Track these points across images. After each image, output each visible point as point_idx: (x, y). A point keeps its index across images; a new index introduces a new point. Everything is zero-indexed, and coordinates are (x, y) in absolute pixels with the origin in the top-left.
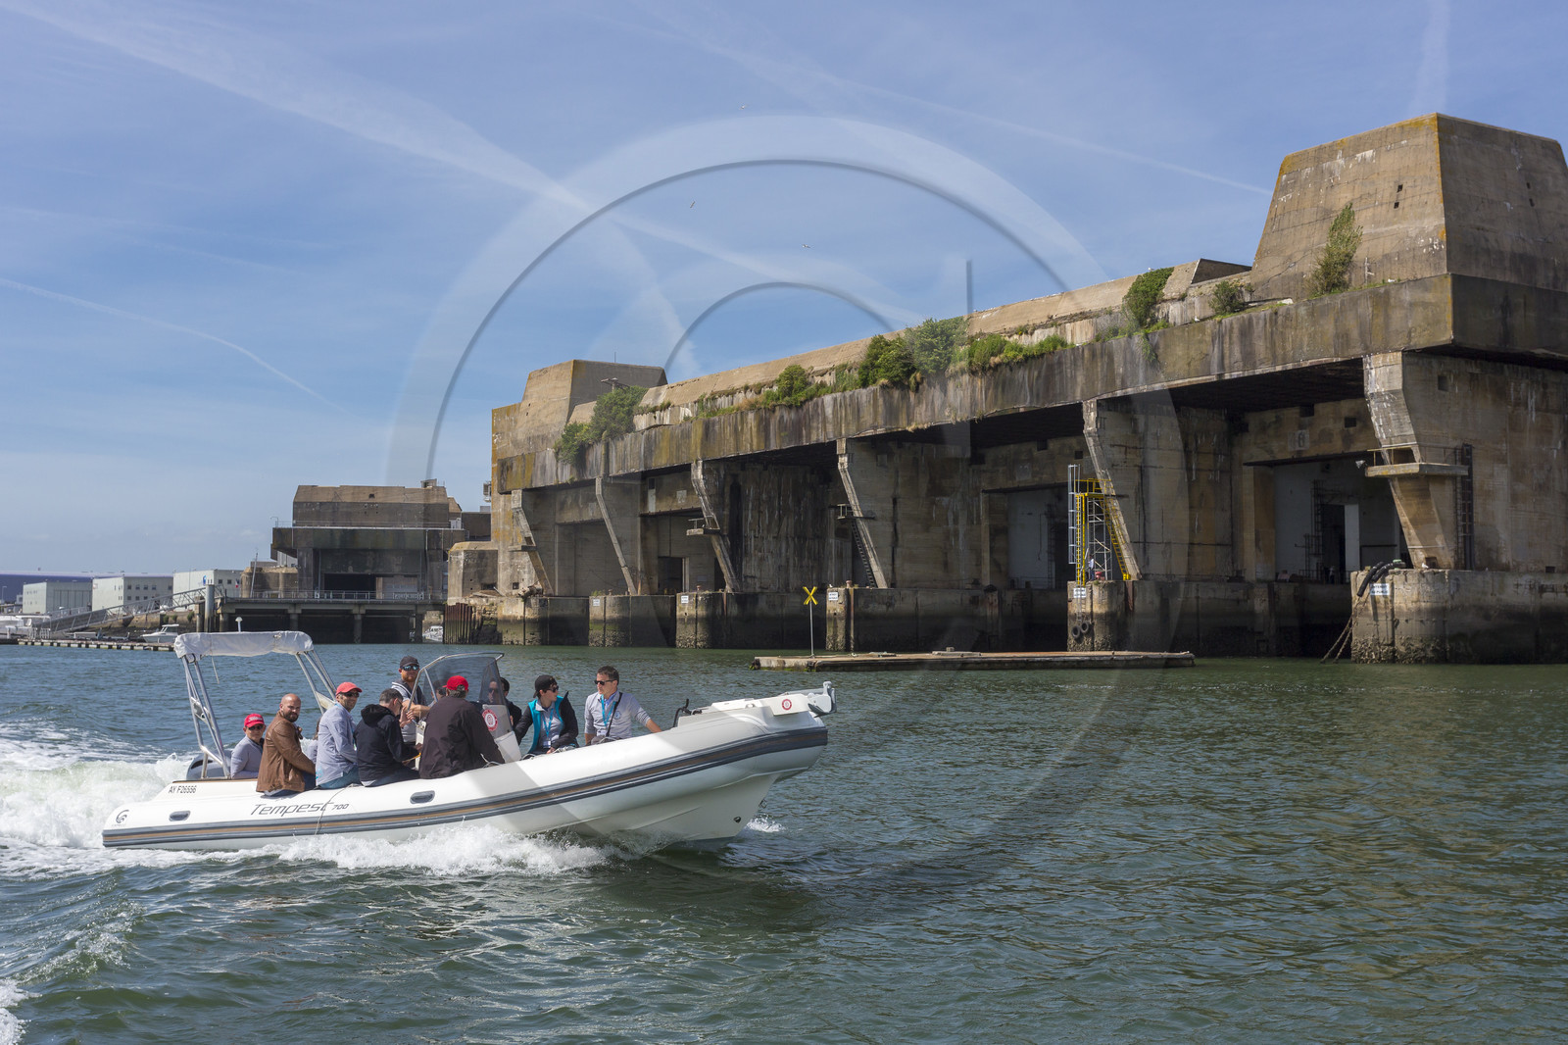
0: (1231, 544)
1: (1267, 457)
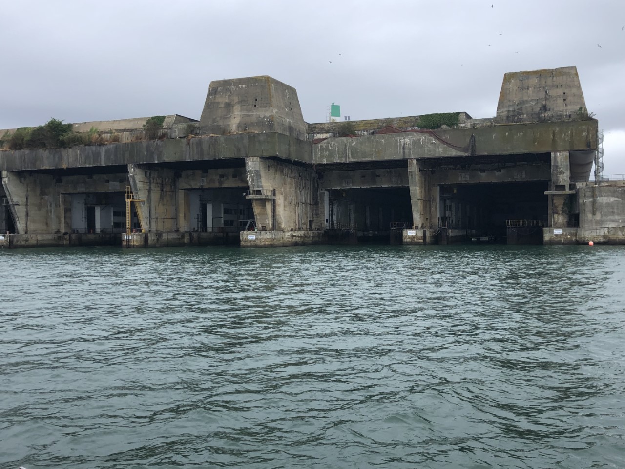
0: (176, 218)
1: (189, 187)
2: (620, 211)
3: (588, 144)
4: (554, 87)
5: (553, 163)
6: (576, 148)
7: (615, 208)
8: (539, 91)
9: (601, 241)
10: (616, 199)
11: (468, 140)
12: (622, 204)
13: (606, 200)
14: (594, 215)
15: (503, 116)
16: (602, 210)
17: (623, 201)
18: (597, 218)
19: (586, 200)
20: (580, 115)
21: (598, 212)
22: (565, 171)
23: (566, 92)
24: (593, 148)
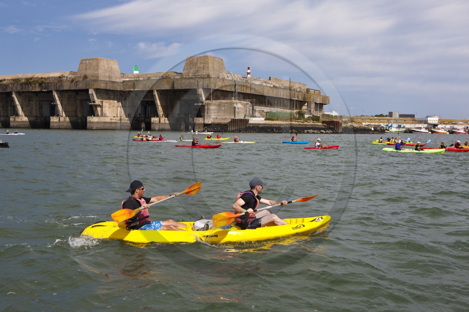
0: (76, 111)
1: (81, 99)
2: (217, 112)
3: (208, 86)
4: (201, 63)
5: (197, 93)
6: (204, 88)
7: (216, 110)
8: (196, 65)
9: (210, 123)
10: (216, 107)
11: (172, 83)
12: (218, 109)
13: (212, 107)
14: (208, 113)
15: (184, 74)
16: (211, 111)
17: (218, 108)
18: (209, 114)
19: (206, 107)
20: (207, 75)
21: (209, 112)
22: (201, 96)
23: (204, 65)
24: (209, 87)
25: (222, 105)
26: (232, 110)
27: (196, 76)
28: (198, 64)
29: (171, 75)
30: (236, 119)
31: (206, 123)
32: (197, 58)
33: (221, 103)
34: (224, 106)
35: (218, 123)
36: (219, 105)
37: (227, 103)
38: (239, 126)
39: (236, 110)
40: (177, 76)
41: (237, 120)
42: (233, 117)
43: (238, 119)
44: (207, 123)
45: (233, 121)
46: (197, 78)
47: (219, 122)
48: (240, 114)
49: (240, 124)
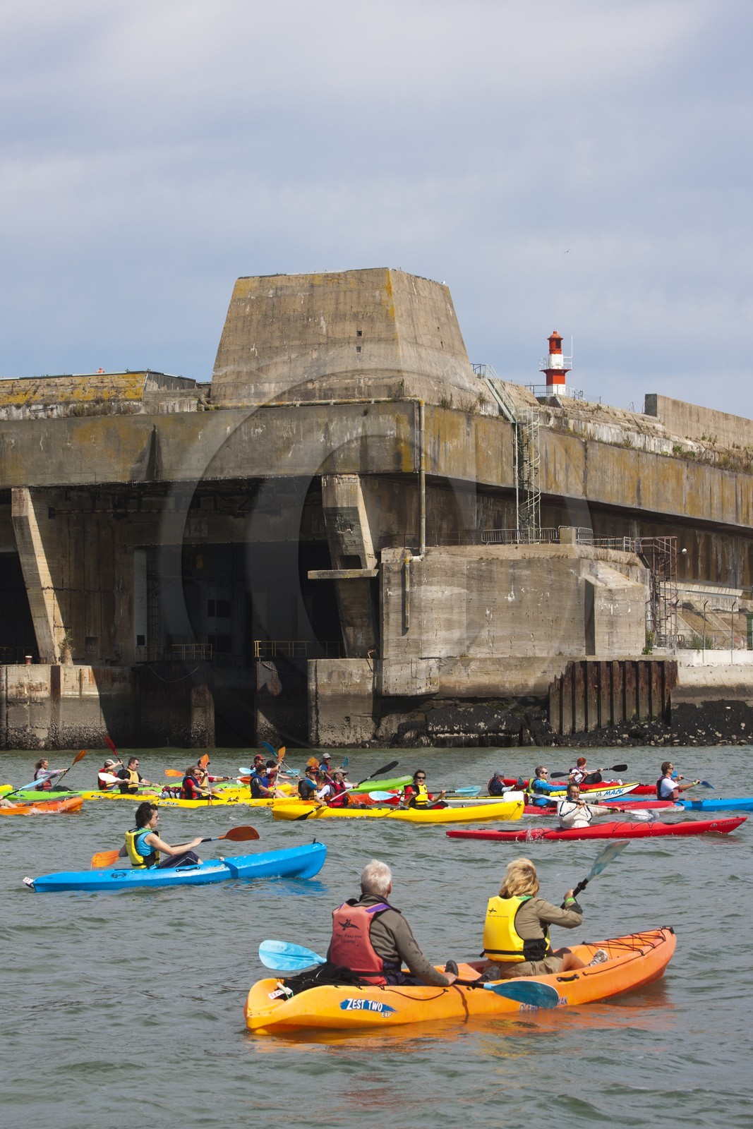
2: (464, 618)
3: (398, 457)
4: (338, 317)
5: (327, 504)
6: (374, 469)
7: (456, 610)
8: (306, 327)
9: (423, 690)
10: (456, 590)
11: (146, 444)
12: (469, 601)
13: (433, 593)
14: (405, 630)
15: (225, 386)
16: (424, 616)
17: (475, 596)
18: (413, 635)
19: (392, 593)
20: (389, 387)
21: (412, 623)
22: (353, 522)
23: (363, 330)
24: (407, 467)
25: (500, 573)
26: (570, 604)
27: (308, 394)
28: (318, 323)
29: (130, 395)
30: (597, 664)
31: (392, 692)
32: (312, 286)
33: (490, 562)
34: (514, 580)
35: (480, 688)
36: (480, 577)
37: (530, 563)
38: (617, 703)
39: (600, 604)
40: (177, 401)
41: (604, 668)
42: (577, 651)
43: (609, 664)
44: (399, 692)
45: (579, 672)
46: (324, 411)
47: (484, 680)
48: (622, 630)
49: (624, 691)
